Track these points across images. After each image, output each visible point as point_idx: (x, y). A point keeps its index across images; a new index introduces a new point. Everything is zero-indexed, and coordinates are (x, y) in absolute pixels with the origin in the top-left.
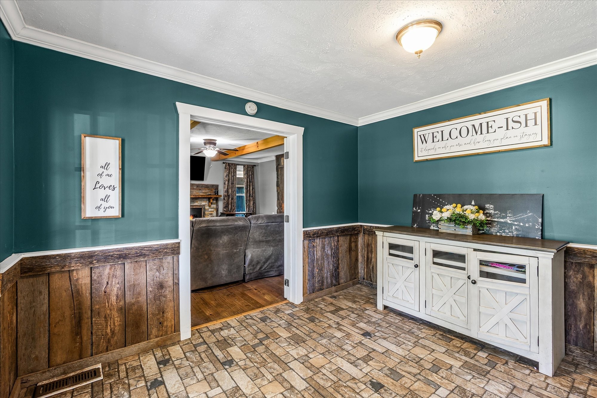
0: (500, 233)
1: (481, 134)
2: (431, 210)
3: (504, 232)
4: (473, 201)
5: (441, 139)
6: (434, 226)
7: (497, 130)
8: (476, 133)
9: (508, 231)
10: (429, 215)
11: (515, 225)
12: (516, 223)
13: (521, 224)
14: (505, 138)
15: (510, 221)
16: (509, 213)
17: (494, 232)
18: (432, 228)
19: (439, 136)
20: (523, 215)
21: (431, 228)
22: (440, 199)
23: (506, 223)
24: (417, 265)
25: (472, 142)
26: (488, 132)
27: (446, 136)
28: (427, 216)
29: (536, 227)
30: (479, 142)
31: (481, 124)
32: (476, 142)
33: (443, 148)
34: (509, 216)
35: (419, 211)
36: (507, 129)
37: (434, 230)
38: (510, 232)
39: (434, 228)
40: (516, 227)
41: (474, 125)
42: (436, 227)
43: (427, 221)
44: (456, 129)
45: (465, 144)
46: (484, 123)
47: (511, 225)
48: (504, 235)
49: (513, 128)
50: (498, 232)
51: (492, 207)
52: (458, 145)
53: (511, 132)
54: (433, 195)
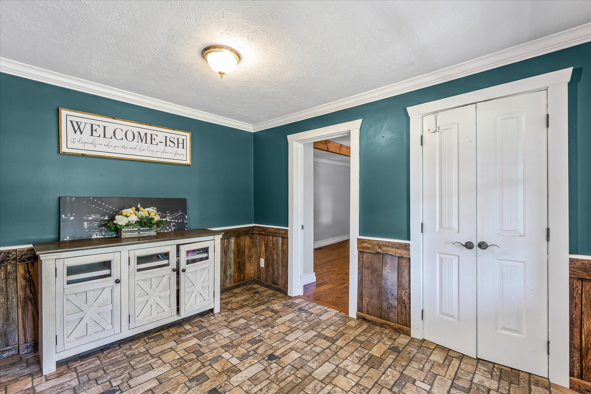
0: (163, 230)
1: (146, 143)
2: (90, 216)
3: (166, 229)
4: (139, 204)
5: (102, 135)
6: (97, 235)
7: (159, 143)
8: (142, 141)
9: (168, 228)
10: (89, 222)
11: (173, 222)
12: (173, 221)
13: (176, 221)
14: (164, 152)
15: (169, 219)
16: (168, 214)
17: (158, 230)
18: (95, 238)
19: (100, 131)
20: (177, 214)
21: (93, 238)
22: (102, 203)
23: (166, 221)
24: (118, 280)
25: (138, 148)
26: (151, 143)
27: (109, 133)
28: (85, 223)
29: (185, 222)
30: (144, 150)
31: (146, 134)
32: (141, 149)
33: (105, 145)
34: (168, 216)
35: (72, 218)
36: (166, 145)
37: (97, 239)
38: (169, 228)
39: (97, 237)
40: (173, 223)
41: (139, 133)
42: (100, 235)
43: (86, 229)
44: (122, 130)
45: (131, 148)
46: (149, 133)
47: (170, 222)
48: (166, 231)
49: (170, 146)
50: (162, 229)
51: (156, 209)
52: (123, 147)
53: (168, 149)
54: (91, 198)
